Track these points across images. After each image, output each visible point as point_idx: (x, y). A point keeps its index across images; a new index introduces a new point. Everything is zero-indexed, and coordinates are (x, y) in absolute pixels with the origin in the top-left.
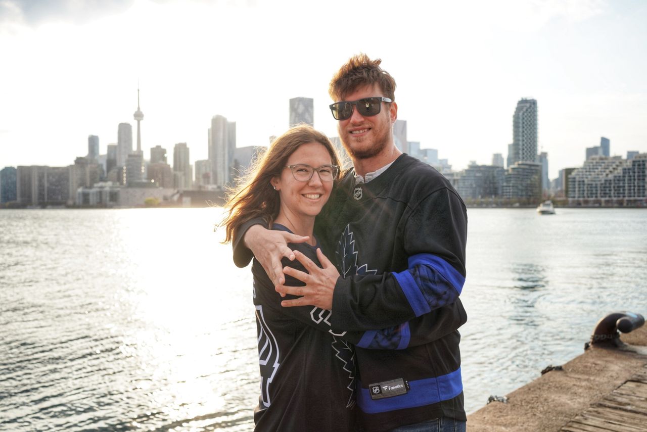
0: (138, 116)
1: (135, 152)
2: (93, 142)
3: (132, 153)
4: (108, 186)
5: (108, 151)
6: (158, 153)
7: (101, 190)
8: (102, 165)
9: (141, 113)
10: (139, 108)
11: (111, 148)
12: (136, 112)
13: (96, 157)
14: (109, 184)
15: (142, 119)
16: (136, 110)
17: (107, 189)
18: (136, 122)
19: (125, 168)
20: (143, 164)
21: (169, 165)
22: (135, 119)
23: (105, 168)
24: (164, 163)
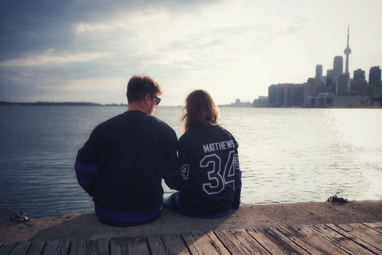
0: (348, 51)
1: (344, 74)
2: (319, 69)
3: (343, 75)
4: (326, 95)
5: (327, 74)
6: (359, 73)
7: (322, 97)
8: (323, 82)
9: (350, 49)
10: (348, 46)
11: (329, 72)
12: (346, 49)
13: (320, 78)
14: (327, 93)
15: (350, 53)
16: (346, 48)
17: (326, 97)
18: (345, 55)
19: (337, 84)
20: (349, 81)
21: (367, 81)
22: (345, 54)
23: (325, 84)
24: (363, 80)
